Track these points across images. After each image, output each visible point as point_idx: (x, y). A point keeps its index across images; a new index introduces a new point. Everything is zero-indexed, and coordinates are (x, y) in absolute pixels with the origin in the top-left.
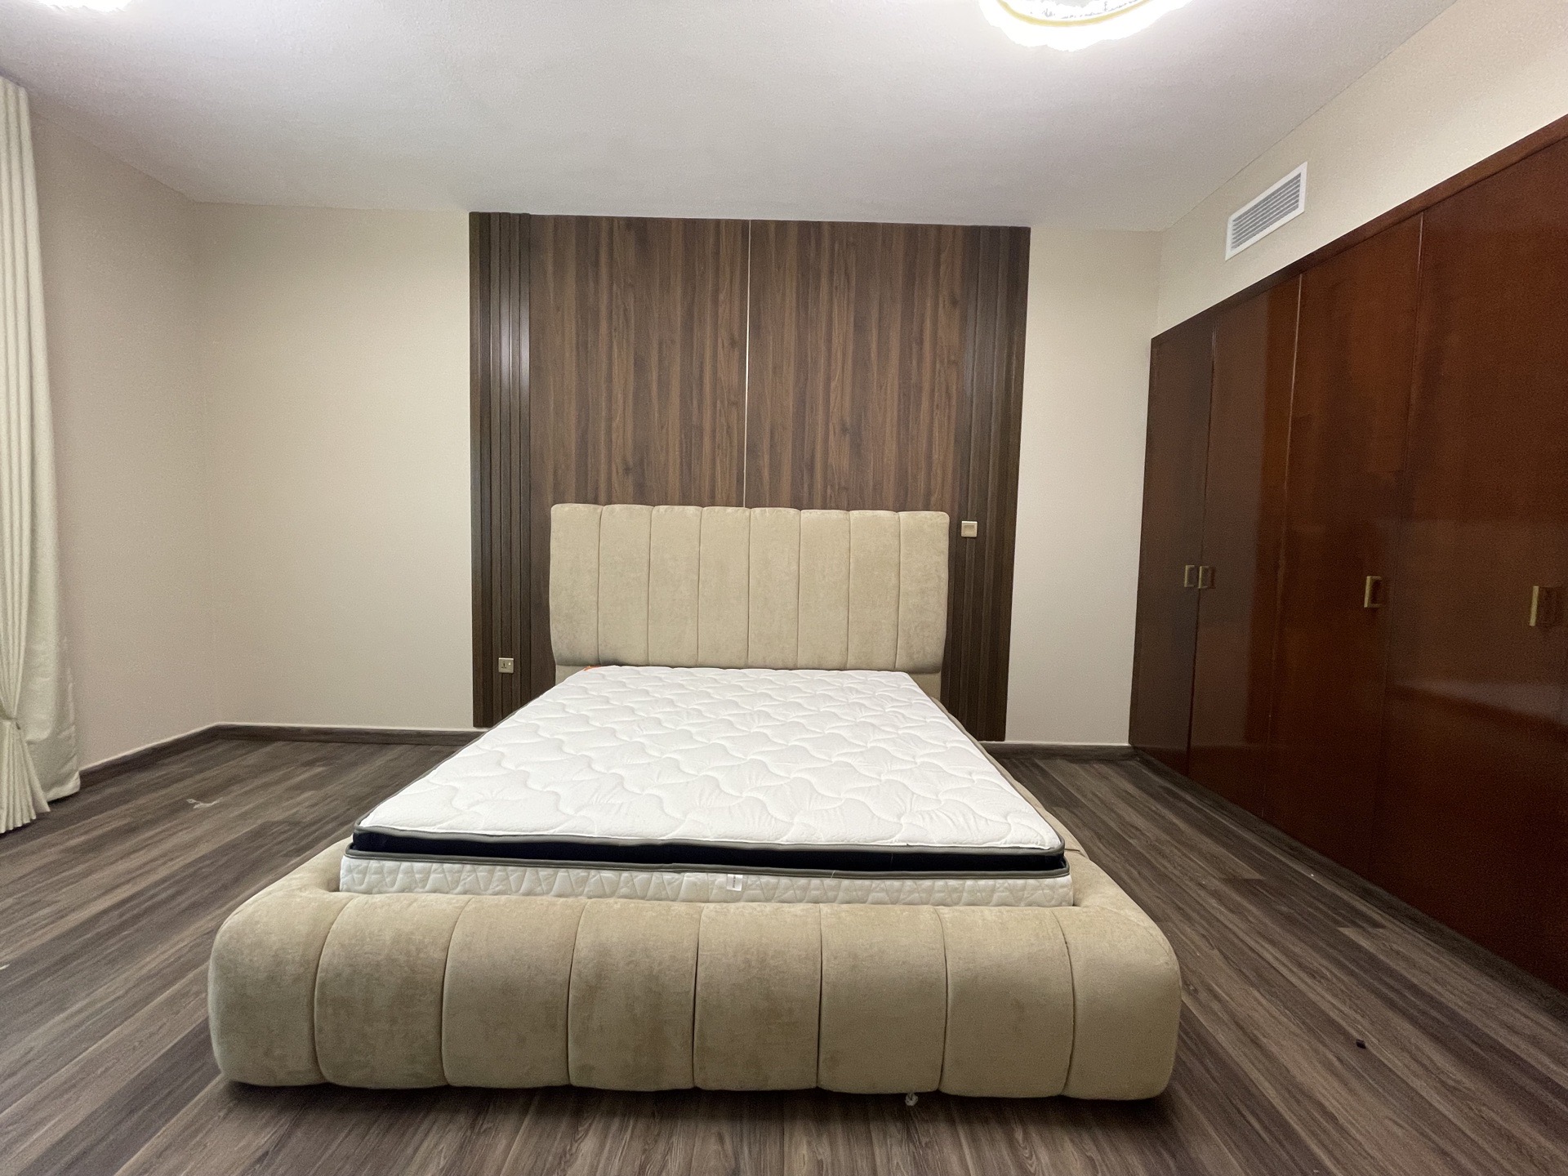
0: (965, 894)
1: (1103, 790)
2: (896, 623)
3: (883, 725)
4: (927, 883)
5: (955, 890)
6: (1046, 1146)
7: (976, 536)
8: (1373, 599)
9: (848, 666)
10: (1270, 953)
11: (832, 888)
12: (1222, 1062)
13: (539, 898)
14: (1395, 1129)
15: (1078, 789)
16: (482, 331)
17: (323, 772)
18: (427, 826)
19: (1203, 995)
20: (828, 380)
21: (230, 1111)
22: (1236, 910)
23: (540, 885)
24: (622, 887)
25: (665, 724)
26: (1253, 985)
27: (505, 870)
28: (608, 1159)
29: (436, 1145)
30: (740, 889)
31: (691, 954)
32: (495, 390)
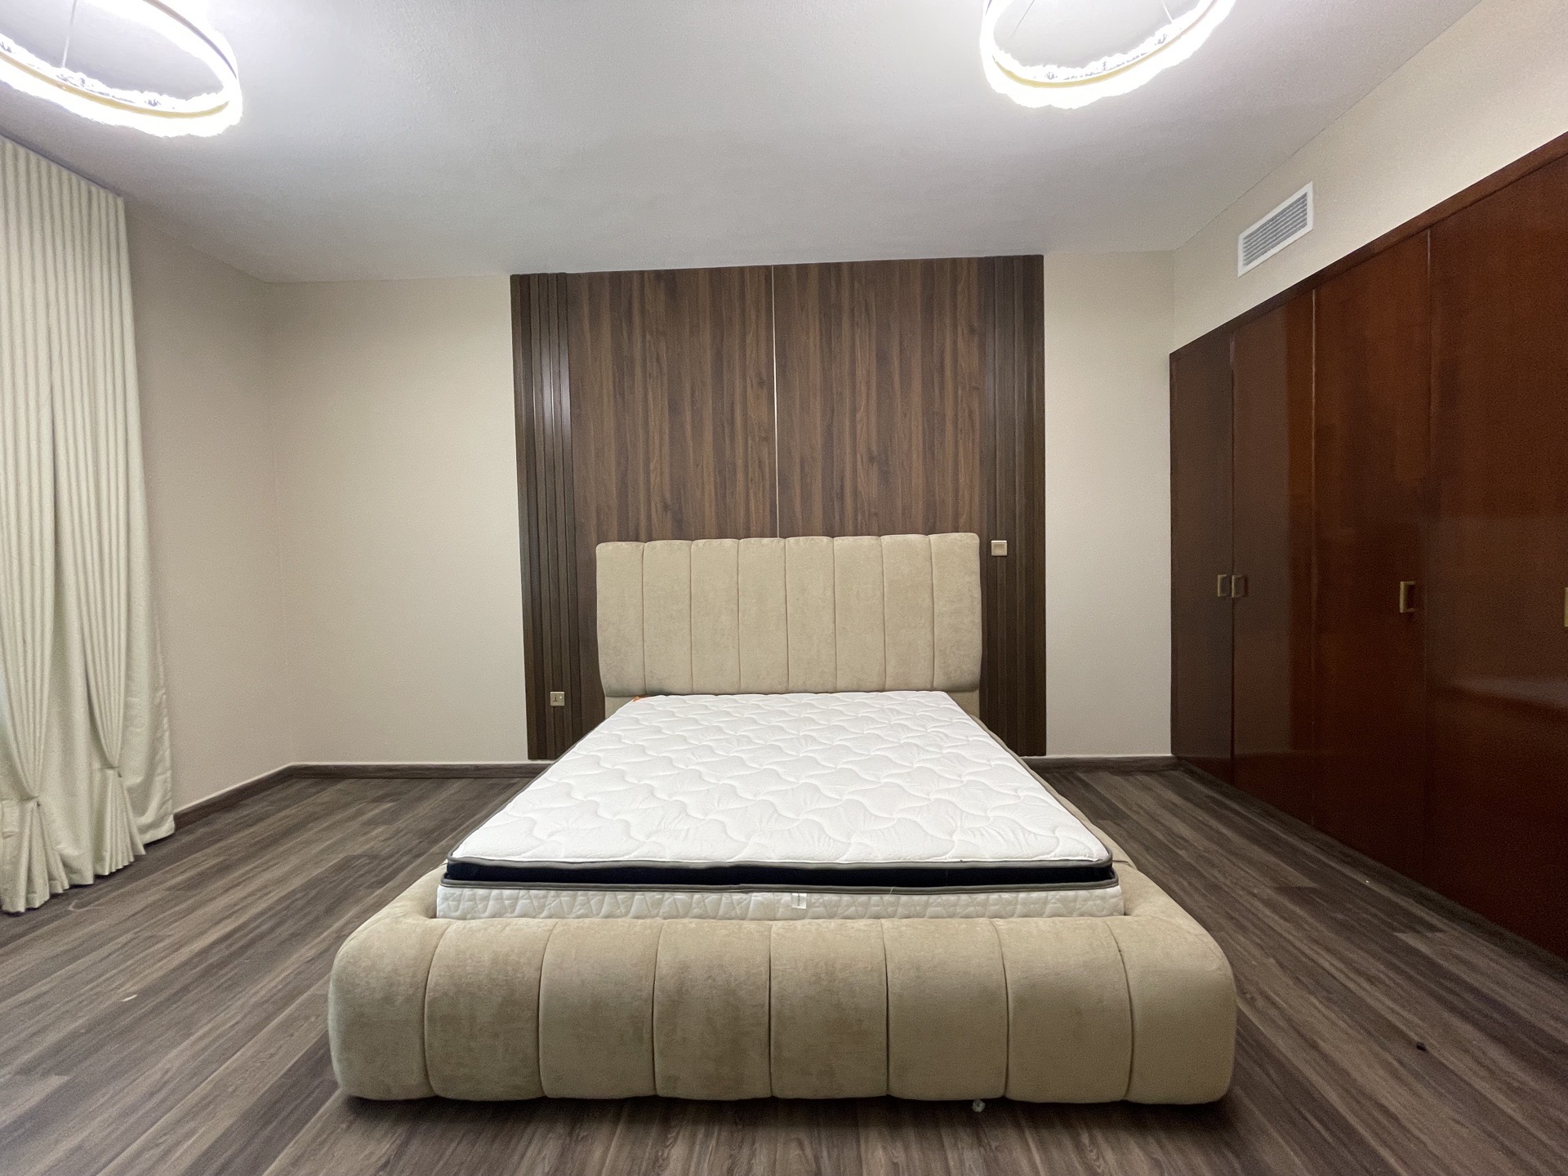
0: (1019, 907)
1: (1149, 802)
2: (931, 643)
3: (928, 745)
4: (981, 897)
5: (1009, 903)
6: (1113, 1149)
7: (1006, 554)
8: (1409, 604)
9: (887, 687)
10: (1326, 961)
11: (891, 904)
12: (1282, 1067)
13: (620, 920)
14: (1457, 1127)
15: (1124, 802)
16: (526, 384)
17: (391, 807)
18: (512, 855)
19: (1260, 1003)
20: (854, 411)
21: (351, 1123)
22: (1288, 917)
23: (619, 907)
24: (695, 908)
25: (717, 752)
26: (1311, 993)
27: (586, 895)
28: (699, 1163)
29: (540, 1152)
30: (804, 907)
31: (764, 969)
32: (539, 439)
